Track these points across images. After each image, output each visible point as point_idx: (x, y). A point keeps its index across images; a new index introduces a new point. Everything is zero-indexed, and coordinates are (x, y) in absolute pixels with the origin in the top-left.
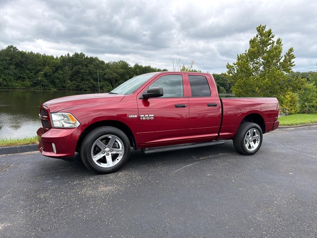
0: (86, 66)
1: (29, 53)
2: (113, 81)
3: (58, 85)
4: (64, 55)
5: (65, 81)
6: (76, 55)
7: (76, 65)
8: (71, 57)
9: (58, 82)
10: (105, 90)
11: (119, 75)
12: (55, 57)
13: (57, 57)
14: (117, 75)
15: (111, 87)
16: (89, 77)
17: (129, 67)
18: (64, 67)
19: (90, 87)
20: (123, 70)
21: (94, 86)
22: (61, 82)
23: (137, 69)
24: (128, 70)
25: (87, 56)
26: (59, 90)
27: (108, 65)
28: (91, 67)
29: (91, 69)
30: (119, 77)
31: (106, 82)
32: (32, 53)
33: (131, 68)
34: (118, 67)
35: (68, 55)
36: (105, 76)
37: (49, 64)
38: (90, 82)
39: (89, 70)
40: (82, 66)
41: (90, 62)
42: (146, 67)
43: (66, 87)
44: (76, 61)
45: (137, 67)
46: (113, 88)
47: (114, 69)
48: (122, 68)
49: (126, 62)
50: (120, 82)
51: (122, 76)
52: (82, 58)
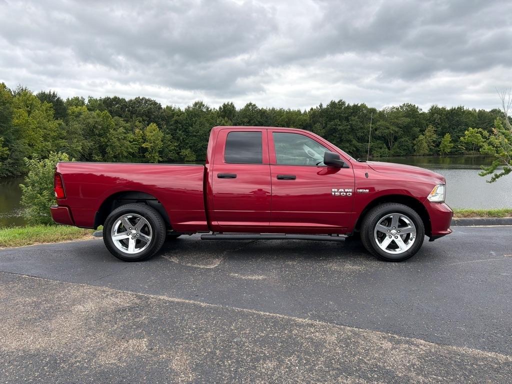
0: (347, 119)
1: (270, 110)
2: (390, 139)
4: (314, 107)
6: (333, 104)
7: (331, 119)
8: (325, 109)
10: (375, 155)
11: (400, 128)
12: (302, 112)
13: (305, 111)
14: (397, 129)
15: (387, 150)
16: (351, 137)
17: (420, 112)
18: (314, 124)
19: (351, 151)
20: (408, 120)
21: (358, 150)
23: (436, 115)
24: (418, 117)
25: (349, 104)
27: (381, 114)
28: (355, 120)
29: (354, 123)
30: (401, 132)
31: (378, 141)
32: (273, 109)
33: (423, 114)
34: (400, 115)
35: (321, 106)
36: (377, 132)
37: (294, 123)
38: (351, 145)
39: (351, 125)
40: (340, 120)
41: (353, 112)
42: (452, 110)
44: (332, 114)
45: (434, 111)
46: (389, 150)
47: (392, 119)
48: (406, 116)
49: (414, 105)
50: (402, 140)
51: (407, 129)
52: (341, 108)
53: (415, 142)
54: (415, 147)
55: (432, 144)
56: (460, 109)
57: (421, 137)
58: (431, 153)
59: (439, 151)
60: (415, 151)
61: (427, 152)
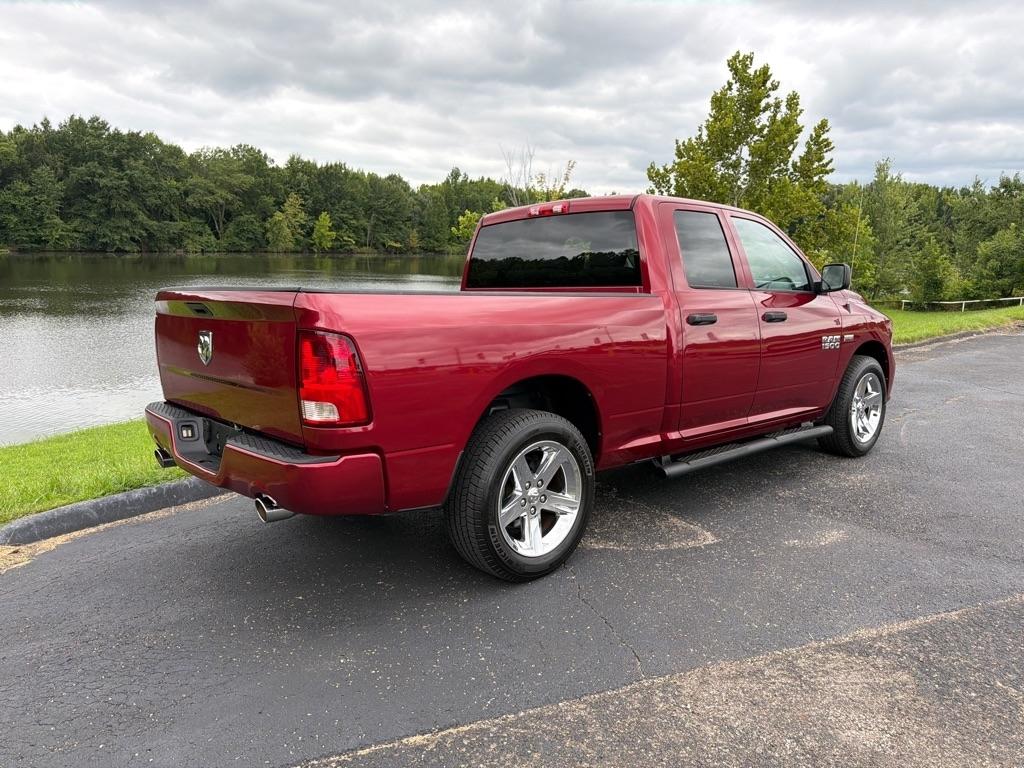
0: (118, 163)
2: (217, 216)
3: (14, 236)
4: (28, 126)
5: (41, 219)
6: (77, 125)
7: (77, 160)
8: (57, 133)
9: (16, 224)
10: (190, 248)
11: (236, 194)
14: (230, 197)
15: (213, 238)
16: (132, 205)
17: (271, 166)
18: (33, 167)
19: (137, 237)
20: (250, 179)
21: (151, 236)
22: (25, 222)
23: (301, 174)
24: (269, 175)
25: (117, 130)
26: (22, 251)
27: (193, 160)
28: (137, 167)
29: (137, 174)
30: (238, 204)
31: (194, 219)
33: (276, 170)
34: (235, 166)
35: (46, 124)
36: (189, 200)
38: (135, 223)
39: (130, 178)
40: (100, 164)
41: (132, 150)
42: (328, 168)
43: (47, 242)
44: (78, 147)
45: (297, 167)
46: (218, 239)
47: (217, 174)
48: (247, 172)
49: (259, 151)
50: (242, 219)
51: (249, 197)
52: (99, 136)
53: (268, 225)
54: (269, 235)
55: (299, 231)
56: (338, 167)
57: (279, 216)
58: (299, 249)
59: (312, 245)
60: (268, 242)
61: (291, 246)
